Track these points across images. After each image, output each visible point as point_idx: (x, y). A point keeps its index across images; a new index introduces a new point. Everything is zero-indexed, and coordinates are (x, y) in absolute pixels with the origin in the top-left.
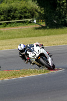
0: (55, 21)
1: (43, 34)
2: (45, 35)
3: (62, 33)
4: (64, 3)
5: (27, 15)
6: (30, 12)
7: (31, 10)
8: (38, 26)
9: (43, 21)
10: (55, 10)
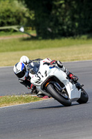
0: (50, 30)
1: (33, 47)
2: (35, 48)
3: (59, 46)
4: (61, 4)
5: (10, 20)
6: (16, 17)
7: (17, 14)
8: (26, 36)
9: (33, 30)
10: (49, 14)
